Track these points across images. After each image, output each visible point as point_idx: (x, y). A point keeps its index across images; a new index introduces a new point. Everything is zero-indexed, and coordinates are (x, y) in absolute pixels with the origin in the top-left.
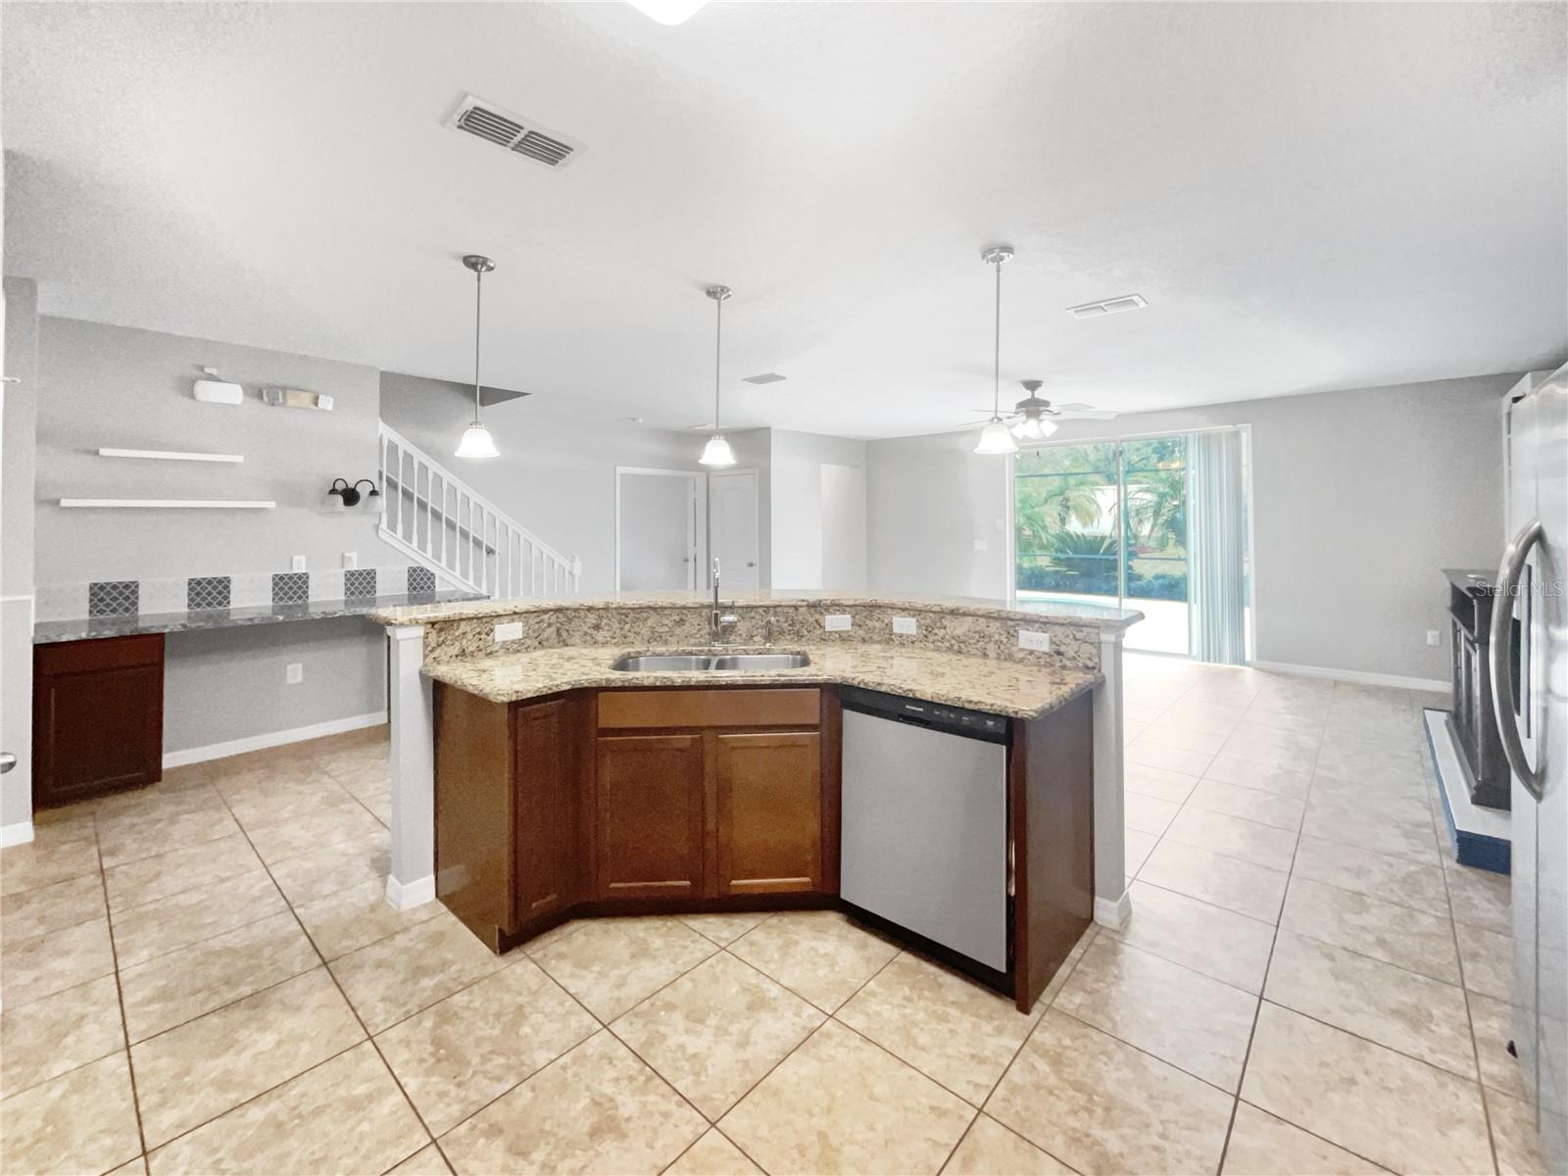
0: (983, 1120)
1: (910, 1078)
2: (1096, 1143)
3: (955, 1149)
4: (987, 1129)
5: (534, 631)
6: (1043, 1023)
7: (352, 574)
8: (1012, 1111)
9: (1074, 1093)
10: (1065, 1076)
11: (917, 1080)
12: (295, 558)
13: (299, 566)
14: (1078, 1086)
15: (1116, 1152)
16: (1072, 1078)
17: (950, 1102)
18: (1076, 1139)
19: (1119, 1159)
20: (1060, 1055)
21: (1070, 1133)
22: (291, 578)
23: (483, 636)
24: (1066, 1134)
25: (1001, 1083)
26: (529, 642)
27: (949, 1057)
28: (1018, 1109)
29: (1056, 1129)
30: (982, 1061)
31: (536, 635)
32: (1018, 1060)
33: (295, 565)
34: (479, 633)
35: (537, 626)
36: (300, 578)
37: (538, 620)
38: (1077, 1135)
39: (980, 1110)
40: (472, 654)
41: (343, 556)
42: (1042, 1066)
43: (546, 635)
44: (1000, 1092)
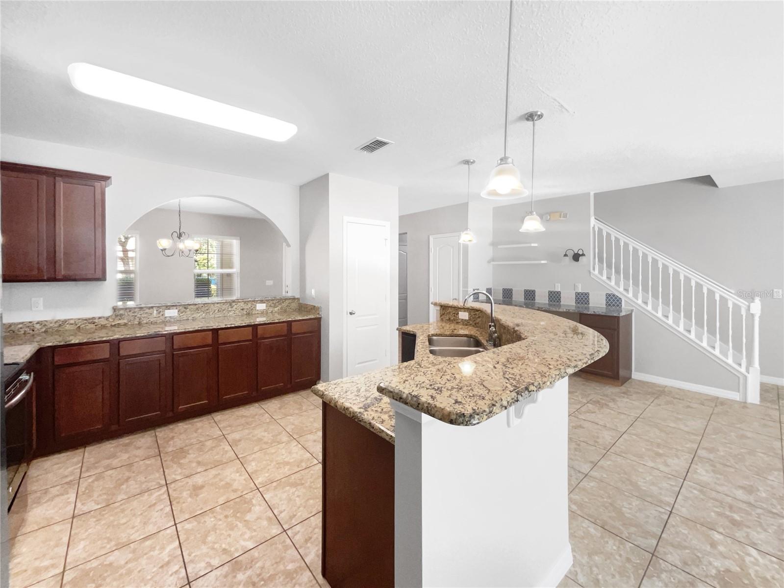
0: (281, 530)
1: (311, 512)
2: (246, 569)
3: (276, 518)
4: (276, 530)
5: (473, 318)
6: (314, 582)
7: (578, 294)
8: (278, 543)
9: (270, 574)
10: (280, 575)
11: (309, 514)
12: (556, 284)
13: (558, 288)
14: (272, 578)
15: (238, 575)
16: (277, 577)
17: (294, 522)
18: (253, 561)
19: (234, 574)
20: (292, 578)
21: (256, 560)
22: (554, 293)
23: (456, 315)
24: (257, 558)
25: (291, 543)
26: (471, 322)
27: (314, 529)
28: (278, 545)
29: (261, 555)
30: (306, 541)
31: (473, 320)
32: (299, 557)
33: (556, 288)
34: (454, 313)
35: (474, 316)
36: (558, 293)
37: (474, 313)
38: (253, 563)
39: (285, 531)
40: (452, 320)
41: (575, 285)
42: (290, 567)
43: (477, 321)
44: (288, 541)
